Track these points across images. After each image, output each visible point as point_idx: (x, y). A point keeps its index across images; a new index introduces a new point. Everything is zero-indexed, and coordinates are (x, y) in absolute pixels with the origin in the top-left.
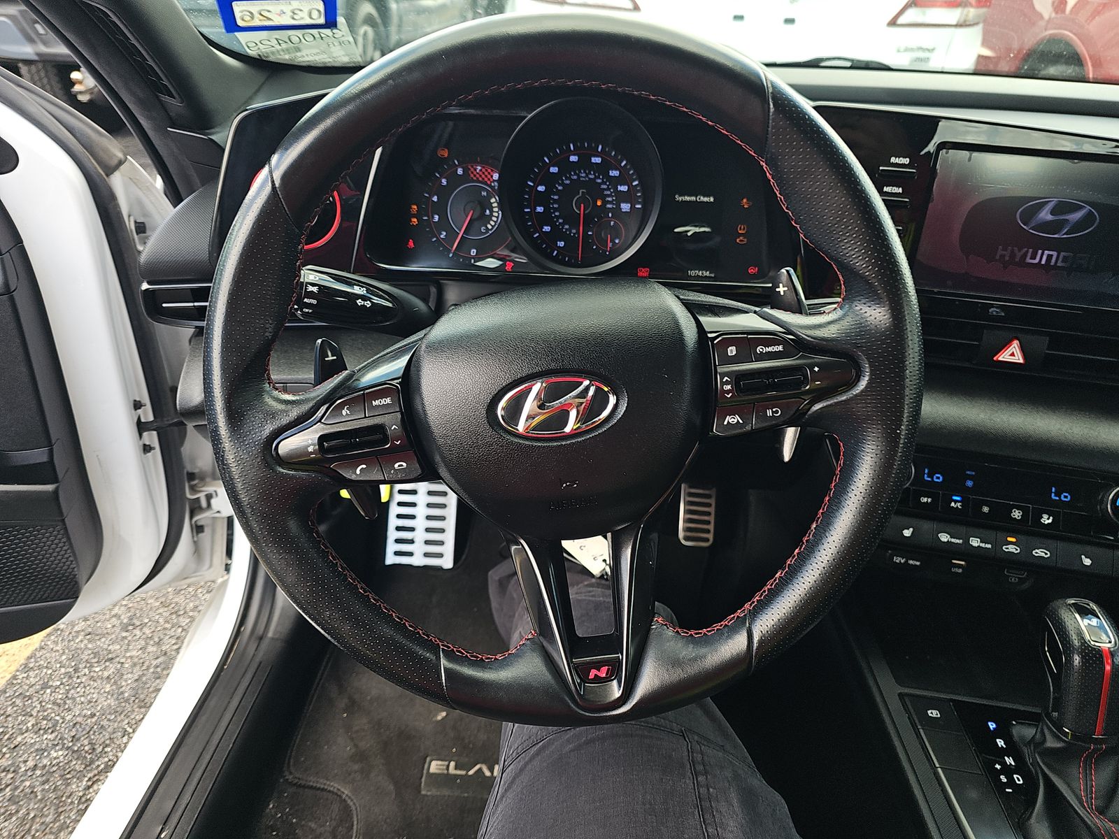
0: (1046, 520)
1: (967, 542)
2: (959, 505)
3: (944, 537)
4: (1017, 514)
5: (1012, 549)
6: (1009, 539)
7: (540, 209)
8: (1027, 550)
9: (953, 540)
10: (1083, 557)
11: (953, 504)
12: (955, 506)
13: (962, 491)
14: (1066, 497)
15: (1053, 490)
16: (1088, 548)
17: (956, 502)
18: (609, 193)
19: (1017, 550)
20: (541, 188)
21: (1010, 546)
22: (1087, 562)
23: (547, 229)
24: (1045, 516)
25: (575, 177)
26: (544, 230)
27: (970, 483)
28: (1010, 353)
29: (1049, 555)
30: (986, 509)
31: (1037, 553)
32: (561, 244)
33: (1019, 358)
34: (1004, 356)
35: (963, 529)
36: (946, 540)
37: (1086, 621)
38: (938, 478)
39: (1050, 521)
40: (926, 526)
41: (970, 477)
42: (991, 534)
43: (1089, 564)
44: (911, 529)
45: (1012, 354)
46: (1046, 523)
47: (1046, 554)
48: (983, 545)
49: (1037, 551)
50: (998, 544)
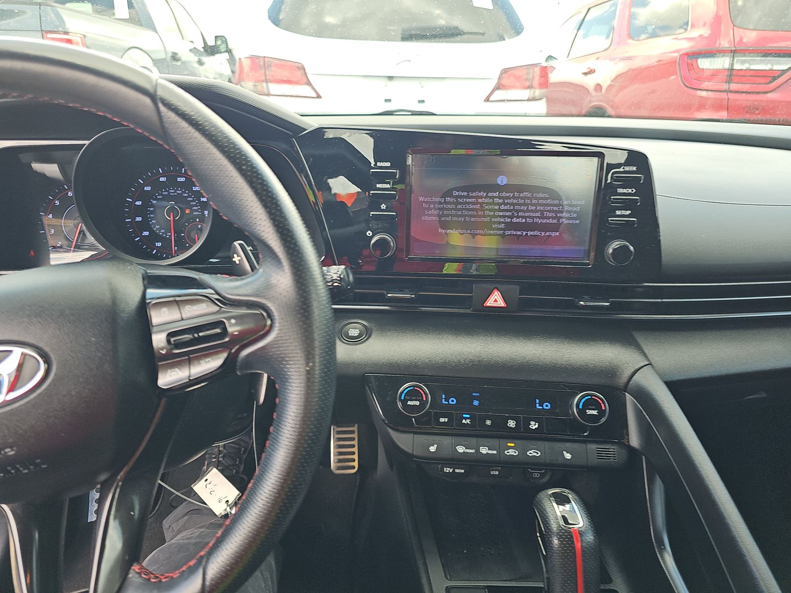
0: (534, 426)
1: (478, 451)
2: (468, 421)
3: (461, 449)
4: (512, 424)
5: (511, 452)
6: (509, 444)
7: (139, 219)
8: (523, 452)
9: (468, 451)
10: (564, 452)
11: (464, 421)
12: (466, 423)
13: (470, 409)
14: (547, 406)
15: (537, 401)
16: (568, 445)
17: (466, 419)
18: (194, 203)
19: (516, 452)
20: (138, 203)
21: (510, 451)
22: (568, 456)
23: (146, 233)
24: (532, 423)
25: (166, 193)
26: (143, 234)
27: (476, 403)
28: (493, 300)
29: (539, 454)
30: (488, 422)
31: (530, 453)
32: (159, 244)
33: (501, 303)
34: (490, 303)
35: (474, 440)
36: (462, 451)
37: (561, 507)
38: (453, 401)
39: (537, 426)
40: (447, 441)
41: (476, 398)
42: (495, 442)
43: (569, 458)
44: (436, 445)
45: (496, 300)
46: (534, 428)
47: (538, 453)
48: (490, 452)
49: (530, 452)
50: (501, 450)
